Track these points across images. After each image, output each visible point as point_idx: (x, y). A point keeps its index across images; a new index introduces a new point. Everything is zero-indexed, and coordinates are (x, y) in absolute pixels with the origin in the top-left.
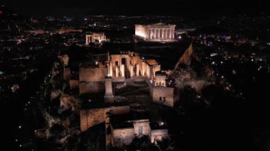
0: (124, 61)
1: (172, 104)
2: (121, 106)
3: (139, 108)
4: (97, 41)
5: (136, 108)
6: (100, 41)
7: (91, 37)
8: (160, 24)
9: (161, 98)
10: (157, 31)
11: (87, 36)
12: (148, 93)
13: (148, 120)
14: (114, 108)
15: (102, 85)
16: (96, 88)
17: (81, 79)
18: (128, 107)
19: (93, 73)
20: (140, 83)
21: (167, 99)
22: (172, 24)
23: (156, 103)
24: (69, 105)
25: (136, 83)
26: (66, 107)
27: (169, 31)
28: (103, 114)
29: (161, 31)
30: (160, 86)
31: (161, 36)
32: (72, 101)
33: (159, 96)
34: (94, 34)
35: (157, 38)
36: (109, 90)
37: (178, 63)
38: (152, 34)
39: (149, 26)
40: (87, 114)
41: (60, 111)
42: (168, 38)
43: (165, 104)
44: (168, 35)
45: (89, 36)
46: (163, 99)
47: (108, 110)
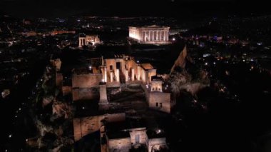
0: (118, 65)
1: (169, 110)
2: (116, 113)
3: (135, 114)
4: (90, 43)
5: (132, 115)
6: (93, 43)
7: (84, 40)
8: (154, 26)
9: (157, 104)
10: (151, 33)
11: (80, 39)
12: (144, 99)
13: (144, 128)
14: (108, 115)
15: (96, 91)
16: (90, 95)
17: (74, 85)
18: (124, 114)
19: (87, 79)
20: (135, 88)
21: (163, 105)
22: (166, 26)
23: (152, 110)
24: (61, 112)
25: (131, 88)
26: (59, 115)
27: (163, 33)
28: (97, 122)
29: (155, 33)
30: (156, 92)
31: (155, 39)
32: (64, 108)
33: (155, 102)
34: (88, 37)
35: (151, 40)
36: (104, 96)
37: (174, 66)
38: (146, 37)
39: (143, 28)
40: (81, 123)
41: (52, 119)
42: (162, 40)
43: (162, 109)
44: (163, 37)
45: (82, 38)
46: (159, 105)
47: (103, 117)
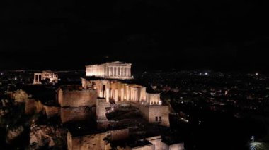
1: (168, 124)
3: (138, 130)
4: (48, 79)
5: (135, 130)
6: (51, 79)
7: (40, 76)
8: (118, 62)
9: (157, 118)
10: (115, 68)
11: (35, 74)
13: (160, 137)
17: (63, 105)
18: (127, 130)
23: (152, 124)
24: (44, 139)
26: (40, 143)
27: (126, 69)
28: (99, 141)
29: (119, 68)
30: (155, 105)
31: (119, 74)
32: (50, 133)
33: (155, 116)
34: (45, 73)
35: (115, 75)
36: (102, 113)
38: (110, 73)
39: (107, 64)
40: (80, 143)
42: (125, 75)
44: (125, 73)
45: (38, 74)
